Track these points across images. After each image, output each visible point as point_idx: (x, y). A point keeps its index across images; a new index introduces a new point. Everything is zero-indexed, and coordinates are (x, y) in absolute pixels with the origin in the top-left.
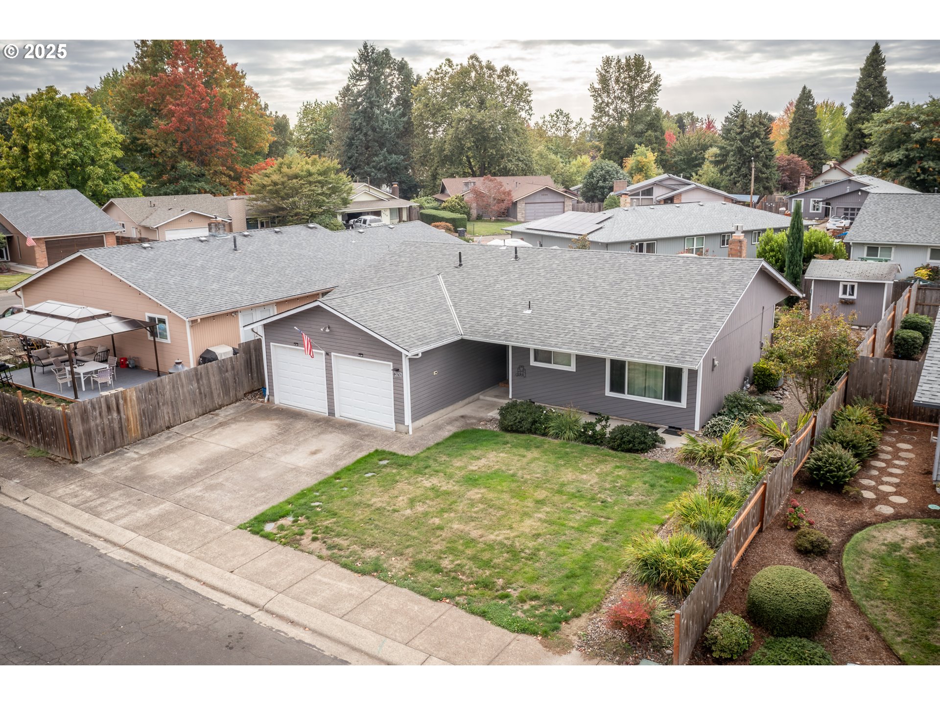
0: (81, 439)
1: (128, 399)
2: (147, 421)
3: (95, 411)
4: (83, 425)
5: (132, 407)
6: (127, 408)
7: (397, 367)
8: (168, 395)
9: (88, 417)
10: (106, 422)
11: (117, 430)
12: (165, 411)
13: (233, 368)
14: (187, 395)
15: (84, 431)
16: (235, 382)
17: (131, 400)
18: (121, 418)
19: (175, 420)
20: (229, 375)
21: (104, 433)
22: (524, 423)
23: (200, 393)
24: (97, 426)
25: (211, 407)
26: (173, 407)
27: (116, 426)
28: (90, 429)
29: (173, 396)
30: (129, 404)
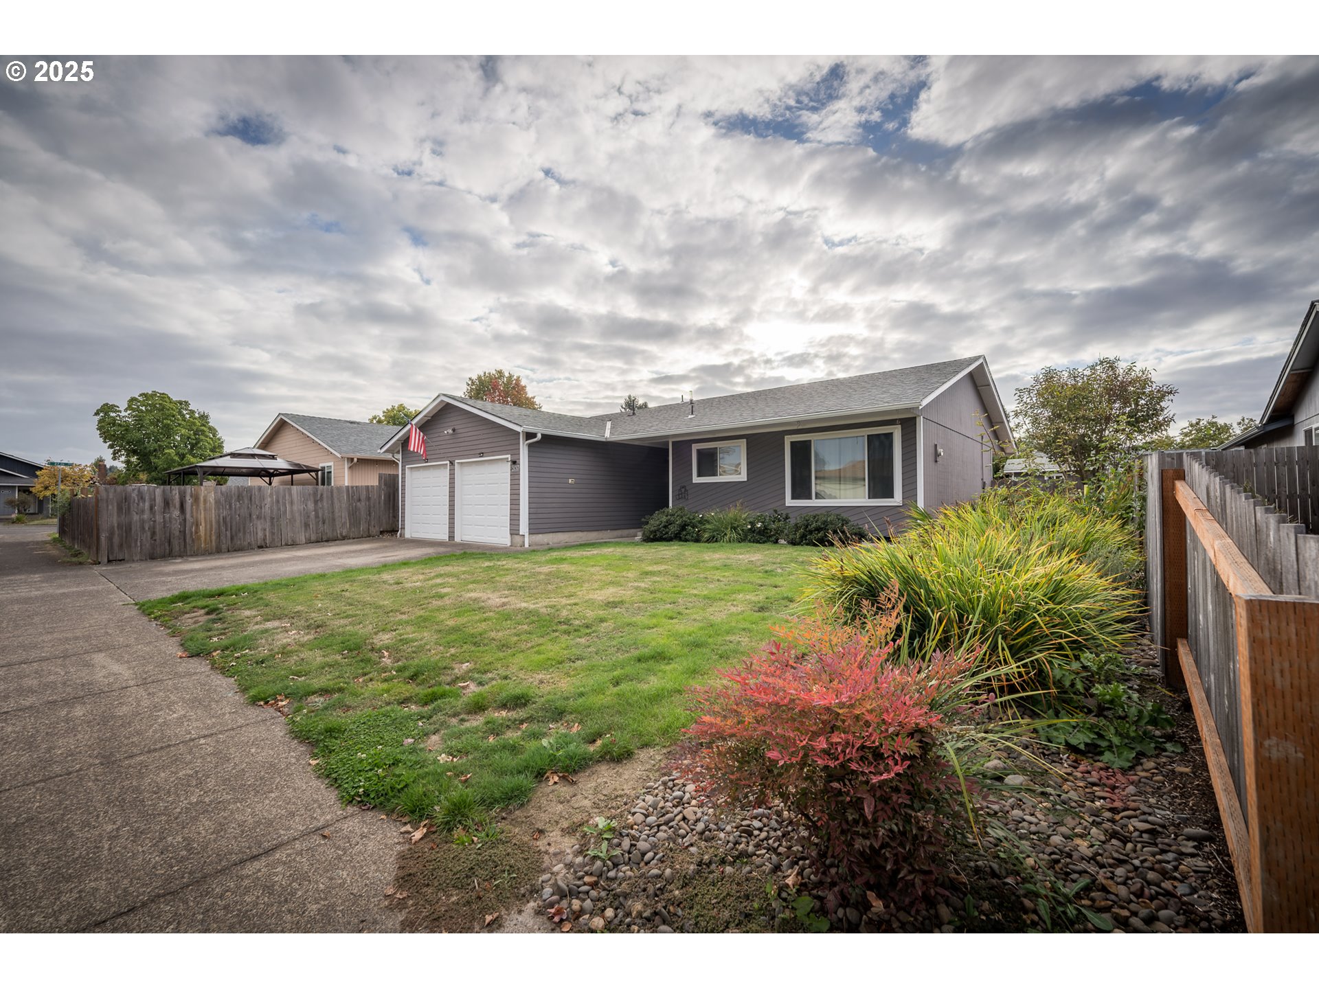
0: (112, 534)
1: (202, 499)
2: (228, 533)
3: (144, 502)
4: (119, 516)
5: (205, 510)
6: (197, 509)
7: (515, 458)
8: (267, 509)
9: (129, 508)
10: (159, 518)
11: (177, 533)
12: (260, 527)
13: (368, 499)
14: (297, 515)
15: (118, 525)
16: (370, 515)
17: (205, 501)
18: (185, 520)
19: (273, 540)
20: (362, 506)
21: (153, 534)
22: (671, 527)
23: (317, 516)
24: (143, 522)
25: (330, 535)
26: (272, 524)
27: (176, 527)
28: (130, 524)
29: (275, 511)
30: (202, 505)
